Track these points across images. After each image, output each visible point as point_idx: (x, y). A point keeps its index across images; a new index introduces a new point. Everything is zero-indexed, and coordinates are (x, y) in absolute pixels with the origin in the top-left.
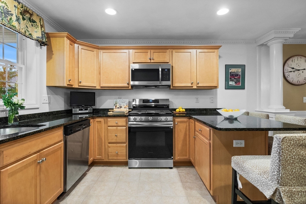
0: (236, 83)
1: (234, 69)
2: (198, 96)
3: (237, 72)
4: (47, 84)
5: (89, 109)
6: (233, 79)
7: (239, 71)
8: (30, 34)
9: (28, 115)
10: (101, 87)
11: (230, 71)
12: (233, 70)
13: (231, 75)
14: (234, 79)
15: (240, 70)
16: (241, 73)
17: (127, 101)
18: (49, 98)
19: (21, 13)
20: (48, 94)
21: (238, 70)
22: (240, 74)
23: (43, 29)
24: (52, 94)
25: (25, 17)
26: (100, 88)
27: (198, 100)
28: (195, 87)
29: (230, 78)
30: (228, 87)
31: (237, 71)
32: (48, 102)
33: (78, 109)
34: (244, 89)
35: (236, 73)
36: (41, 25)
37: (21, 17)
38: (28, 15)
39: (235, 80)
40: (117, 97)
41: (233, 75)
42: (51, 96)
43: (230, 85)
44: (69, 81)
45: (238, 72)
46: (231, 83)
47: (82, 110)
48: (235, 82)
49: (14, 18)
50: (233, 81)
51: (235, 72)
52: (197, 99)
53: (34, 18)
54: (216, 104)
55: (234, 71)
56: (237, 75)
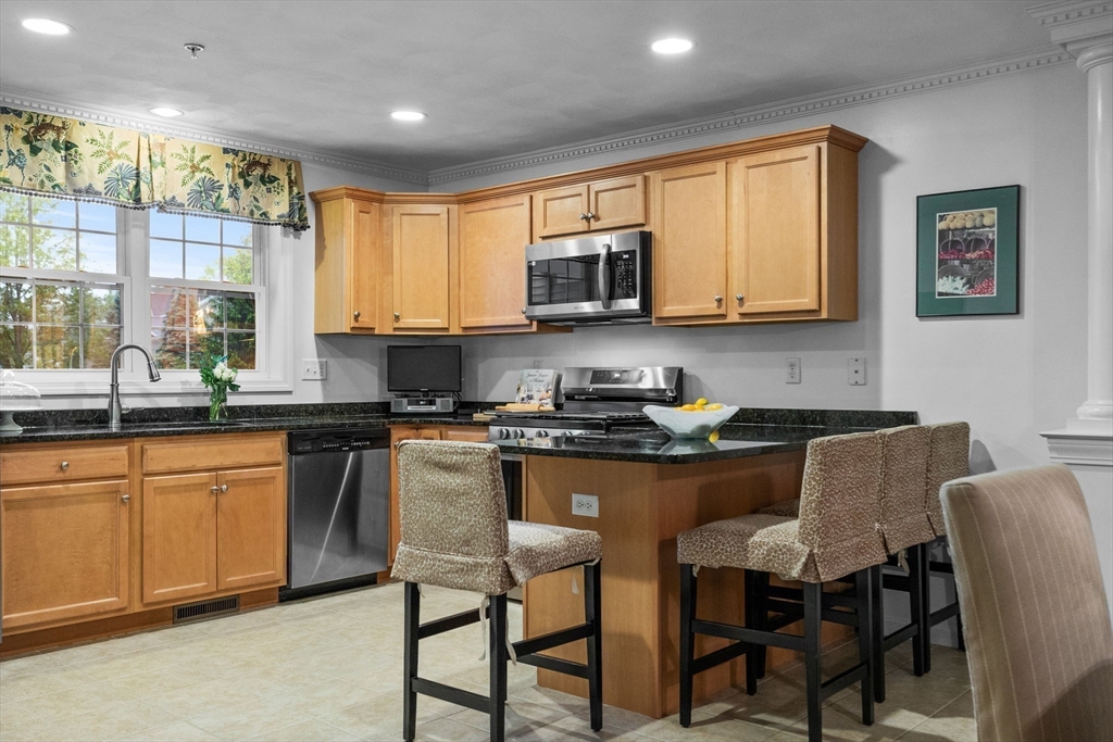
0: (970, 283)
1: (961, 213)
2: (799, 354)
3: (975, 227)
4: (316, 328)
5: (438, 400)
6: (957, 263)
7: (987, 221)
8: (264, 214)
9: (258, 407)
10: (465, 329)
11: (940, 226)
12: (957, 219)
13: (944, 248)
14: (964, 261)
15: (990, 216)
16: (995, 229)
17: (549, 375)
18: (324, 367)
19: (241, 175)
20: (319, 356)
21: (982, 216)
22: (993, 234)
23: (295, 190)
24: (333, 356)
25: (250, 179)
26: (460, 332)
27: (797, 370)
28: (734, 317)
29: (940, 260)
30: (930, 306)
31: (978, 223)
32: (318, 376)
33: (405, 400)
34: (1017, 311)
35: (969, 234)
36: (290, 182)
37: (241, 182)
38: (258, 171)
39: (966, 267)
40: (530, 360)
41: (955, 243)
42: (331, 361)
43: (940, 294)
44: (356, 317)
45: (984, 226)
46: (944, 285)
47: (418, 403)
48: (968, 282)
49: (225, 192)
50: (953, 273)
51: (965, 228)
52: (792, 366)
53: (273, 171)
54: (877, 391)
55: (959, 225)
56: (978, 243)
